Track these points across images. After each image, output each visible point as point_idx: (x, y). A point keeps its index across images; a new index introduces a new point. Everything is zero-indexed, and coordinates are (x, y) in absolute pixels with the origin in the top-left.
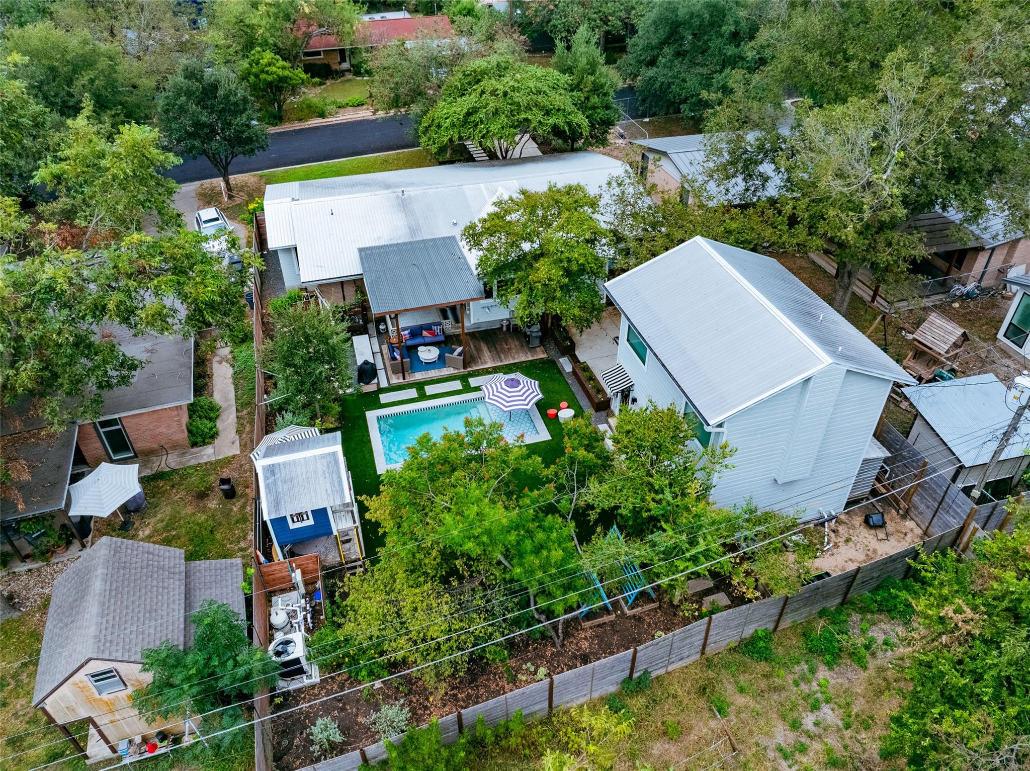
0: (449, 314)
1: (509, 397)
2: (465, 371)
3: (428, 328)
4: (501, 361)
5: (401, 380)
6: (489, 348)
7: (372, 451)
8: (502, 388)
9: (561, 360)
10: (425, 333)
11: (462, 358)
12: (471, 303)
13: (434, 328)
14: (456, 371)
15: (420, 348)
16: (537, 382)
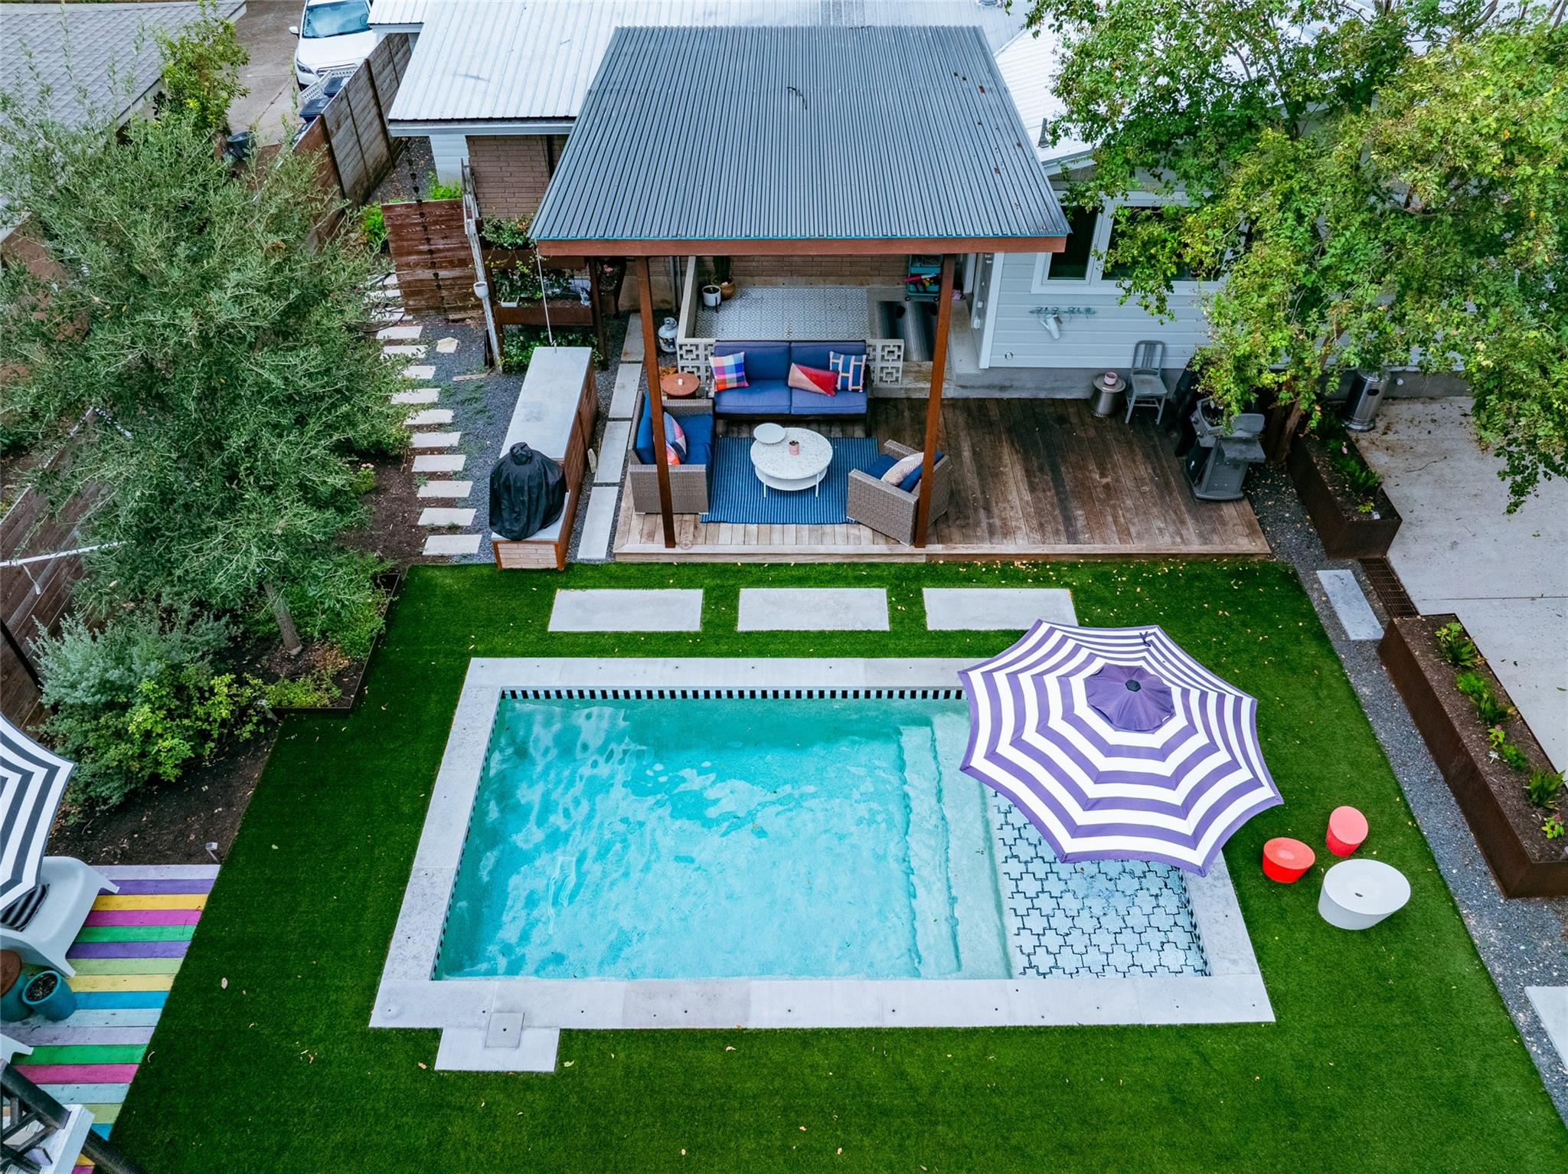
0: (910, 323)
1: (1110, 751)
2: (919, 555)
3: (815, 357)
4: (1072, 538)
5: (658, 546)
6: (1029, 473)
7: (402, 878)
8: (1069, 716)
9: (1323, 575)
10: (797, 375)
11: (911, 499)
12: (999, 258)
13: (837, 361)
14: (882, 548)
15: (765, 432)
16: (1247, 702)
